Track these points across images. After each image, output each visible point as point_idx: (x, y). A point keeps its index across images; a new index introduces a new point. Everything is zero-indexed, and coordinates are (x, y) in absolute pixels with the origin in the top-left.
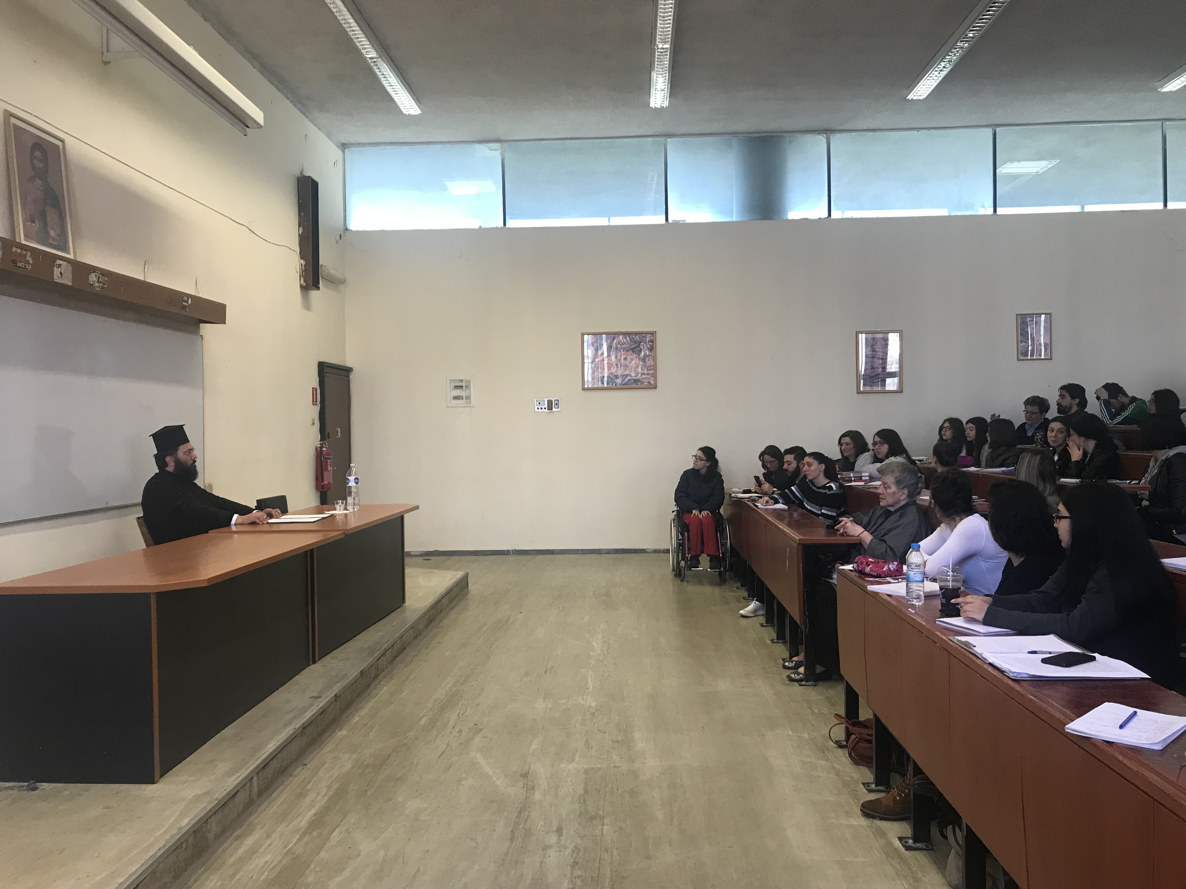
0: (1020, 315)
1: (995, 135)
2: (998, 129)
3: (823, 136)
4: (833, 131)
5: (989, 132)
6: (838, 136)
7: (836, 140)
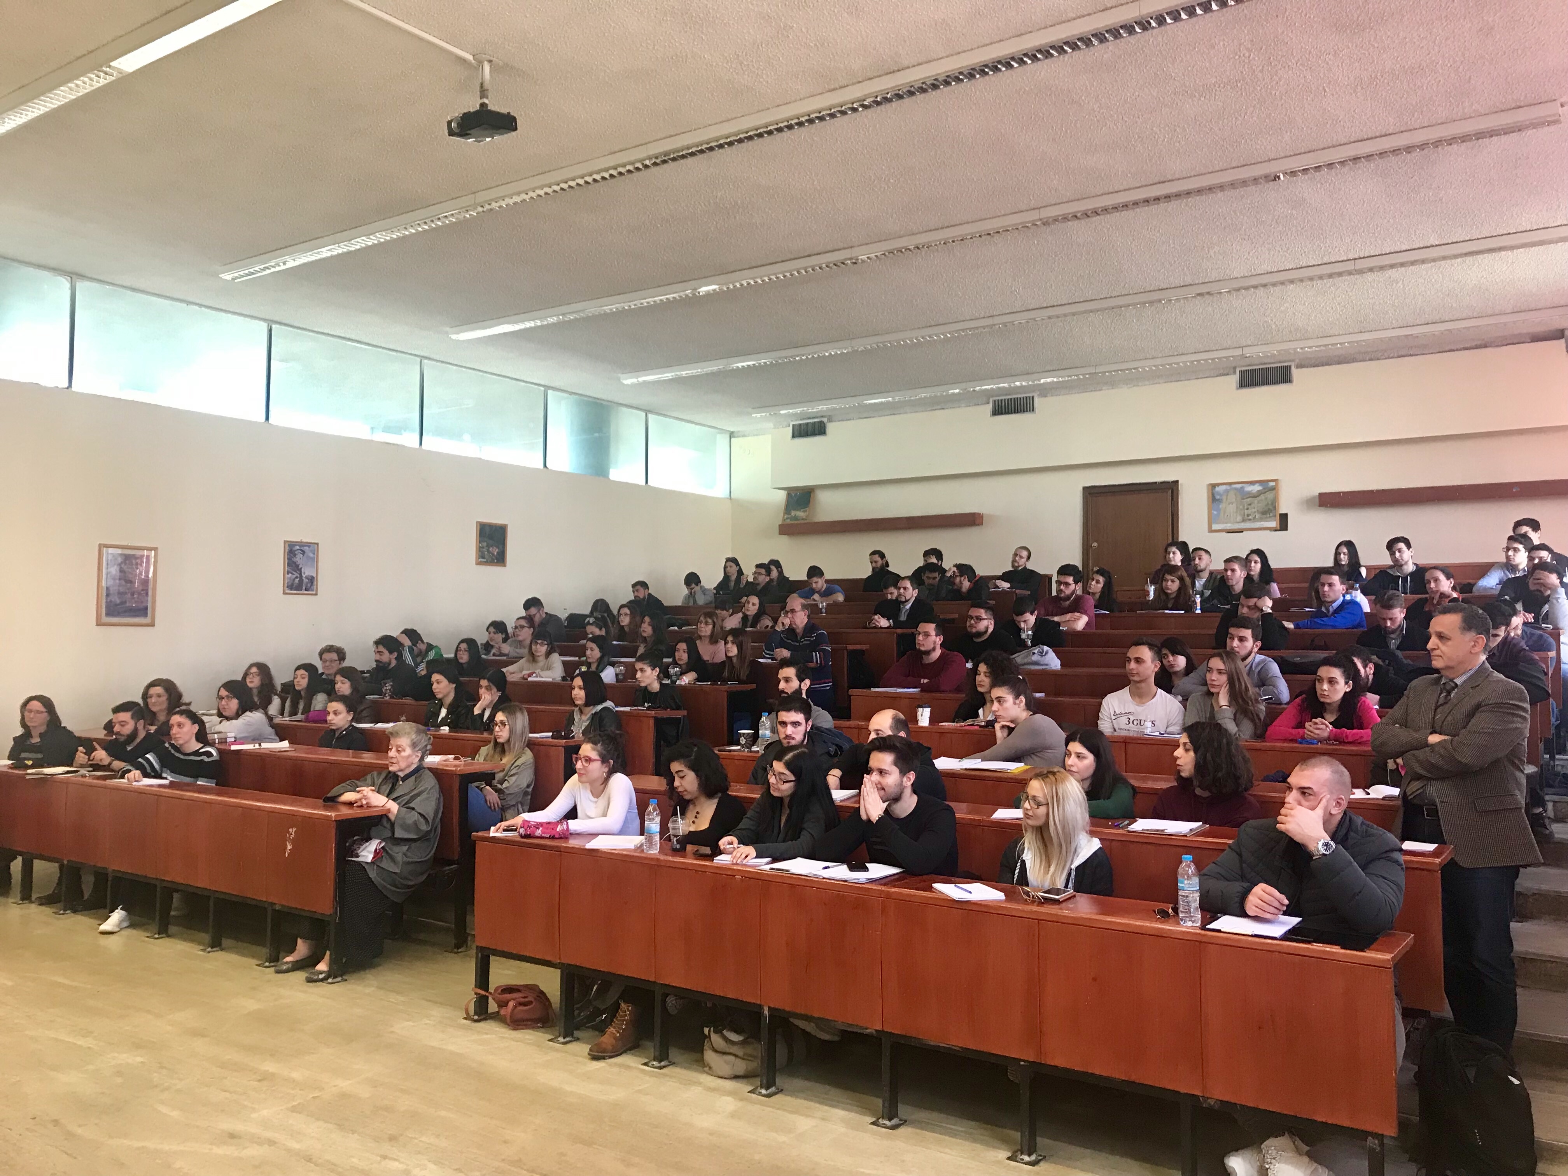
0: (288, 541)
1: (270, 332)
2: (274, 326)
3: (66, 279)
4: (82, 277)
5: (264, 326)
6: (87, 284)
7: (81, 285)
